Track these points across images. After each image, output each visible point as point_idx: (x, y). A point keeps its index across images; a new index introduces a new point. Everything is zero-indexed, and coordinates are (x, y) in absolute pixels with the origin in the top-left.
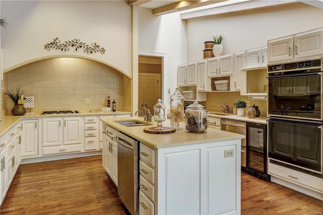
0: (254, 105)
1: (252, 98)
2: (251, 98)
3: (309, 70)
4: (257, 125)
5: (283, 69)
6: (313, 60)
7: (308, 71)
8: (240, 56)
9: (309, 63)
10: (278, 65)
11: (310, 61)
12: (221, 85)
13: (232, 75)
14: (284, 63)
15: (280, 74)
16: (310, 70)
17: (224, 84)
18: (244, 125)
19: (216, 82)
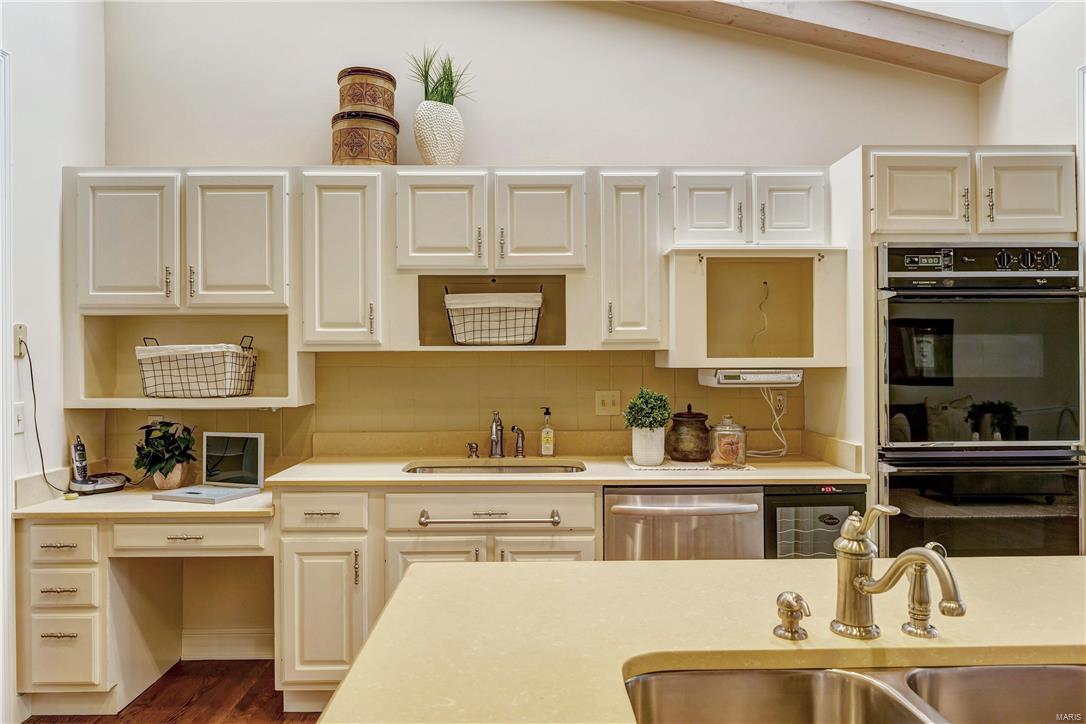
0: (689, 407)
1: (741, 381)
2: (737, 381)
3: (1041, 278)
4: (825, 494)
5: (947, 267)
6: (1054, 249)
7: (1038, 281)
8: (639, 187)
9: (1039, 256)
10: (931, 251)
11: (1044, 250)
12: (495, 317)
13: (581, 270)
14: (952, 243)
15: (940, 284)
16: (1046, 278)
17: (516, 310)
18: (754, 506)
19: (453, 301)
